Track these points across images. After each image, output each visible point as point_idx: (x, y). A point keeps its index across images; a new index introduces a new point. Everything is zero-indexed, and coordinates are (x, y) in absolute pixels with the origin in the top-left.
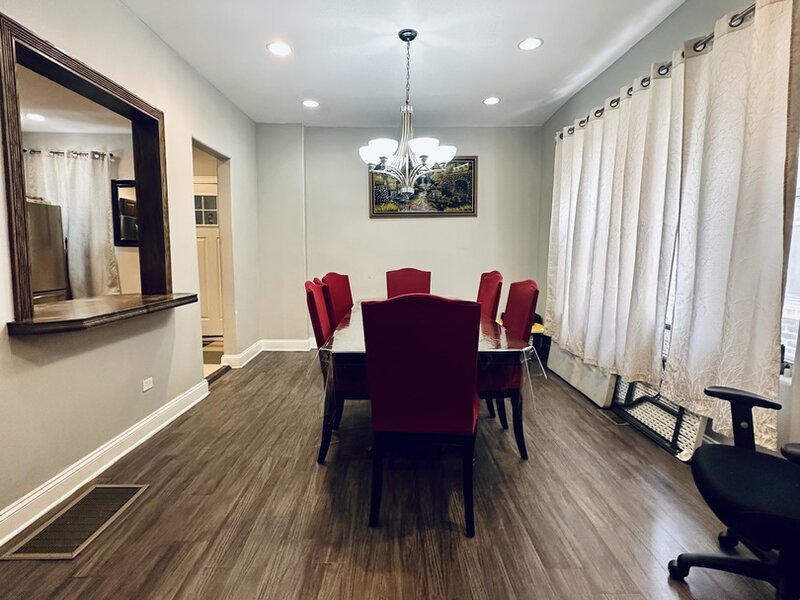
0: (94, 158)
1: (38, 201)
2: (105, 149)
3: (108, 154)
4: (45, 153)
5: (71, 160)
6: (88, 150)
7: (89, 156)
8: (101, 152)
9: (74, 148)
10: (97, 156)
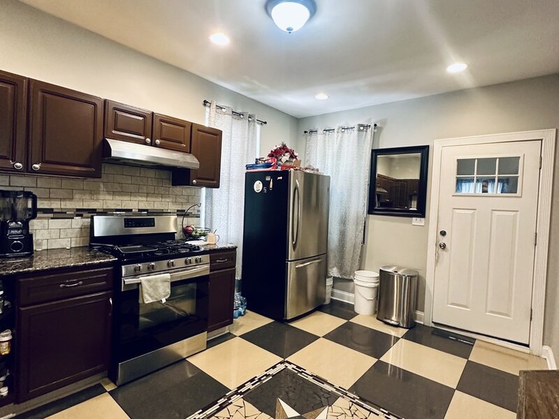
0: (359, 130)
1: (316, 172)
2: (370, 120)
3: (373, 125)
4: (320, 131)
5: (340, 134)
6: (355, 124)
7: (356, 129)
8: (365, 124)
9: (343, 124)
10: (362, 128)
